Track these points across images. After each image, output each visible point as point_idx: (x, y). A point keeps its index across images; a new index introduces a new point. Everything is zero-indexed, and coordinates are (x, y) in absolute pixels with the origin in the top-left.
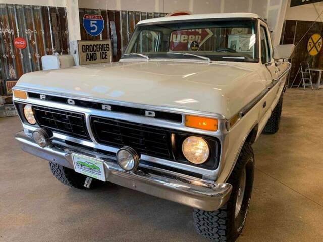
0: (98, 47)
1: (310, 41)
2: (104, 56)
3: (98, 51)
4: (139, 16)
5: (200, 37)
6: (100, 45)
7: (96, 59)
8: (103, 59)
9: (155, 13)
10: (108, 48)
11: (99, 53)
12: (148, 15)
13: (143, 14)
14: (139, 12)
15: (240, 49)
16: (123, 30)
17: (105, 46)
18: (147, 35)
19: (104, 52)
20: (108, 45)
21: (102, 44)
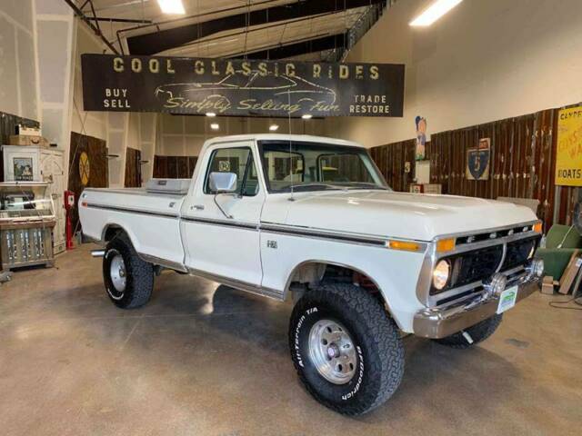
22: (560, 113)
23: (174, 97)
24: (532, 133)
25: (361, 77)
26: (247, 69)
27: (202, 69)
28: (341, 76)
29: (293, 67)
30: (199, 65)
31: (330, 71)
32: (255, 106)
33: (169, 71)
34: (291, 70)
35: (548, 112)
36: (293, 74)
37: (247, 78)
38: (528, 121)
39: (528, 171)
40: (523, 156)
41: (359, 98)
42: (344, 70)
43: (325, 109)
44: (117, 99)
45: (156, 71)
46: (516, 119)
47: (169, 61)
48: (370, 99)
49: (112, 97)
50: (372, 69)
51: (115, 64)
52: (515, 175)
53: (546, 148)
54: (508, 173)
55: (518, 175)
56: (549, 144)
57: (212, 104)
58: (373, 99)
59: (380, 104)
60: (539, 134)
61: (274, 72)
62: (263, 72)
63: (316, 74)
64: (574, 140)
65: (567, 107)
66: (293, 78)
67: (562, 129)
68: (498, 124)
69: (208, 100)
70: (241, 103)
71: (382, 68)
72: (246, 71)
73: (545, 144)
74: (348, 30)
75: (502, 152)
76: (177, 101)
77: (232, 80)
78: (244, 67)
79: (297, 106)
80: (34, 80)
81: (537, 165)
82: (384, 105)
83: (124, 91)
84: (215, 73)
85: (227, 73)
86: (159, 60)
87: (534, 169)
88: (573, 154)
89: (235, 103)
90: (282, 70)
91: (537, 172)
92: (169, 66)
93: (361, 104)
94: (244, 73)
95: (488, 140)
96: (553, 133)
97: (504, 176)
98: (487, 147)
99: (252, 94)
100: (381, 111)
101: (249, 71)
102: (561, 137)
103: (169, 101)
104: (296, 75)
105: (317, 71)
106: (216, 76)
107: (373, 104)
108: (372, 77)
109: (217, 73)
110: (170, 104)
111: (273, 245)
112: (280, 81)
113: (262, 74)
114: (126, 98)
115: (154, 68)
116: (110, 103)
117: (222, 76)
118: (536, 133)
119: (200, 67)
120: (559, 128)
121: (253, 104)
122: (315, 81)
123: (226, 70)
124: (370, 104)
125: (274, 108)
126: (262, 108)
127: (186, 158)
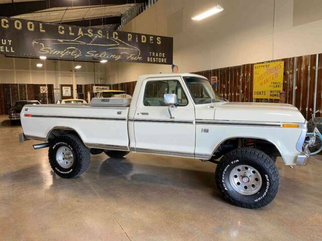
22: (254, 66)
23: (45, 47)
24: (240, 75)
25: (152, 42)
26: (91, 33)
27: (63, 32)
28: (143, 41)
29: (117, 34)
30: (61, 28)
31: (137, 38)
32: (96, 55)
33: (41, 31)
34: (116, 36)
35: (248, 65)
36: (117, 38)
37: (91, 39)
38: (237, 69)
39: (238, 92)
40: (235, 85)
41: (152, 54)
42: (144, 38)
43: (134, 59)
44: (4, 46)
45: (32, 29)
46: (231, 68)
47: (41, 24)
48: (157, 55)
50: (158, 39)
52: (231, 94)
53: (248, 81)
54: (228, 93)
55: (233, 94)
56: (249, 79)
57: (70, 53)
58: (159, 55)
59: (162, 57)
60: (244, 75)
61: (106, 36)
62: (100, 35)
63: (129, 39)
64: (262, 78)
65: (258, 63)
66: (117, 40)
67: (256, 73)
68: (222, 70)
69: (67, 50)
70: (88, 53)
71: (162, 38)
72: (90, 34)
73: (247, 80)
74: (122, 15)
75: (224, 83)
76: (47, 49)
77: (82, 39)
78: (89, 32)
79: (120, 56)
81: (243, 89)
82: (164, 58)
83: (10, 41)
84: (71, 34)
85: (79, 35)
86: (34, 23)
87: (241, 91)
88: (261, 84)
89: (84, 53)
90: (111, 35)
91: (243, 92)
92: (41, 27)
93: (153, 57)
94: (89, 36)
95: (216, 77)
96: (251, 74)
97: (226, 95)
98: (216, 80)
99: (94, 48)
100: (163, 61)
101: (92, 35)
102: (255, 77)
104: (119, 38)
105: (130, 37)
106: (73, 36)
107: (158, 57)
108: (158, 43)
109: (73, 34)
110: (42, 51)
111: (206, 131)
112: (110, 41)
113: (99, 37)
114: (11, 46)
115: (31, 28)
117: (76, 36)
118: (242, 75)
119: (61, 30)
120: (254, 72)
121: (95, 53)
122: (129, 42)
123: (78, 33)
124: (157, 57)
125: (107, 57)
126: (100, 56)
127: (17, 84)
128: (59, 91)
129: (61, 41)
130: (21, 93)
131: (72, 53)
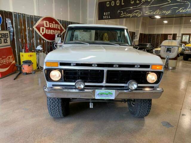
0: (2, 35)
1: (104, 36)
2: (6, 41)
3: (2, 38)
4: (25, 16)
5: (60, 31)
6: (3, 34)
7: (1, 43)
8: (5, 43)
9: (34, 16)
10: (8, 36)
11: (3, 39)
12: (30, 17)
13: (27, 16)
14: (25, 14)
15: (80, 39)
16: (15, 24)
17: (6, 35)
18: (31, 28)
19: (6, 38)
20: (7, 34)
21: (4, 33)
27: (133, 2)
33: (122, 4)
37: (149, 3)
43: (183, 11)
44: (107, 15)
45: (118, 4)
49: (106, 15)
51: (107, 4)
69: (134, 13)
70: (146, 12)
76: (124, 14)
77: (144, 4)
79: (170, 11)
80: (87, 12)
83: (109, 13)
85: (142, 1)
86: (119, 1)
89: (144, 13)
92: (122, 2)
99: (151, 8)
103: (122, 15)
106: (138, 3)
112: (164, 1)
114: (109, 15)
116: (105, 17)
117: (140, 3)
121: (151, 12)
125: (160, 13)
126: (154, 13)
127: (155, 34)
128: (180, 38)
129: (132, 8)
130: (157, 39)
131: (137, 14)
